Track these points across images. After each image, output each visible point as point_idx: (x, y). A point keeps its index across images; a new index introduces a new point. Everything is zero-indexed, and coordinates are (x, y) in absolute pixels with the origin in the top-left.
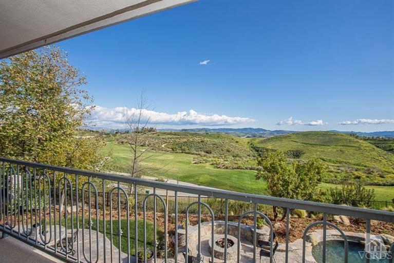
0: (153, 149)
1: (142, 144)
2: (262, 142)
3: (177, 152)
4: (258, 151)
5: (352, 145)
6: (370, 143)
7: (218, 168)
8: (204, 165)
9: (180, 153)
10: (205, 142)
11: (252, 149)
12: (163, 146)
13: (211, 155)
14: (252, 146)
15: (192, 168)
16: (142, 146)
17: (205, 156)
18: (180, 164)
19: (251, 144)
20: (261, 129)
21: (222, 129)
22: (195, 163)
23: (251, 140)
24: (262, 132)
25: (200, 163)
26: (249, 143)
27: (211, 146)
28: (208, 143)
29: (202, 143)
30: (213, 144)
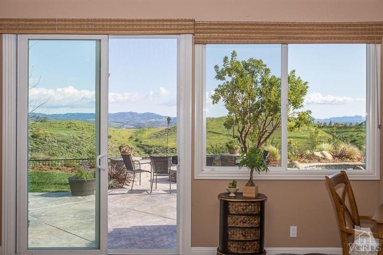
2: (157, 137)
4: (149, 152)
5: (302, 136)
6: (326, 132)
10: (42, 137)
11: (138, 149)
14: (138, 143)
19: (137, 140)
20: (152, 114)
21: (72, 115)
23: (136, 133)
24: (154, 120)
26: (131, 138)
27: (55, 144)
28: (47, 140)
29: (35, 139)
30: (58, 141)
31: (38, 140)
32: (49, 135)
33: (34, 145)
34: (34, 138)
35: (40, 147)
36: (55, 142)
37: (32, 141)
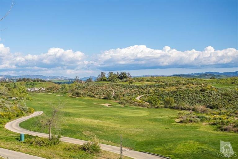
0: (121, 103)
1: (105, 96)
3: (157, 107)
7: (222, 130)
8: (197, 125)
9: (162, 108)
10: (208, 91)
12: (138, 98)
13: (216, 111)
15: (171, 130)
16: (105, 98)
17: (203, 112)
18: (154, 123)
22: (181, 122)
25: (191, 121)
27: (218, 97)
28: (213, 93)
29: (203, 93)
30: (222, 94)
31: (205, 93)
32: (214, 89)
33: (202, 97)
34: (202, 91)
35: (207, 99)
36: (219, 95)
37: (201, 94)
